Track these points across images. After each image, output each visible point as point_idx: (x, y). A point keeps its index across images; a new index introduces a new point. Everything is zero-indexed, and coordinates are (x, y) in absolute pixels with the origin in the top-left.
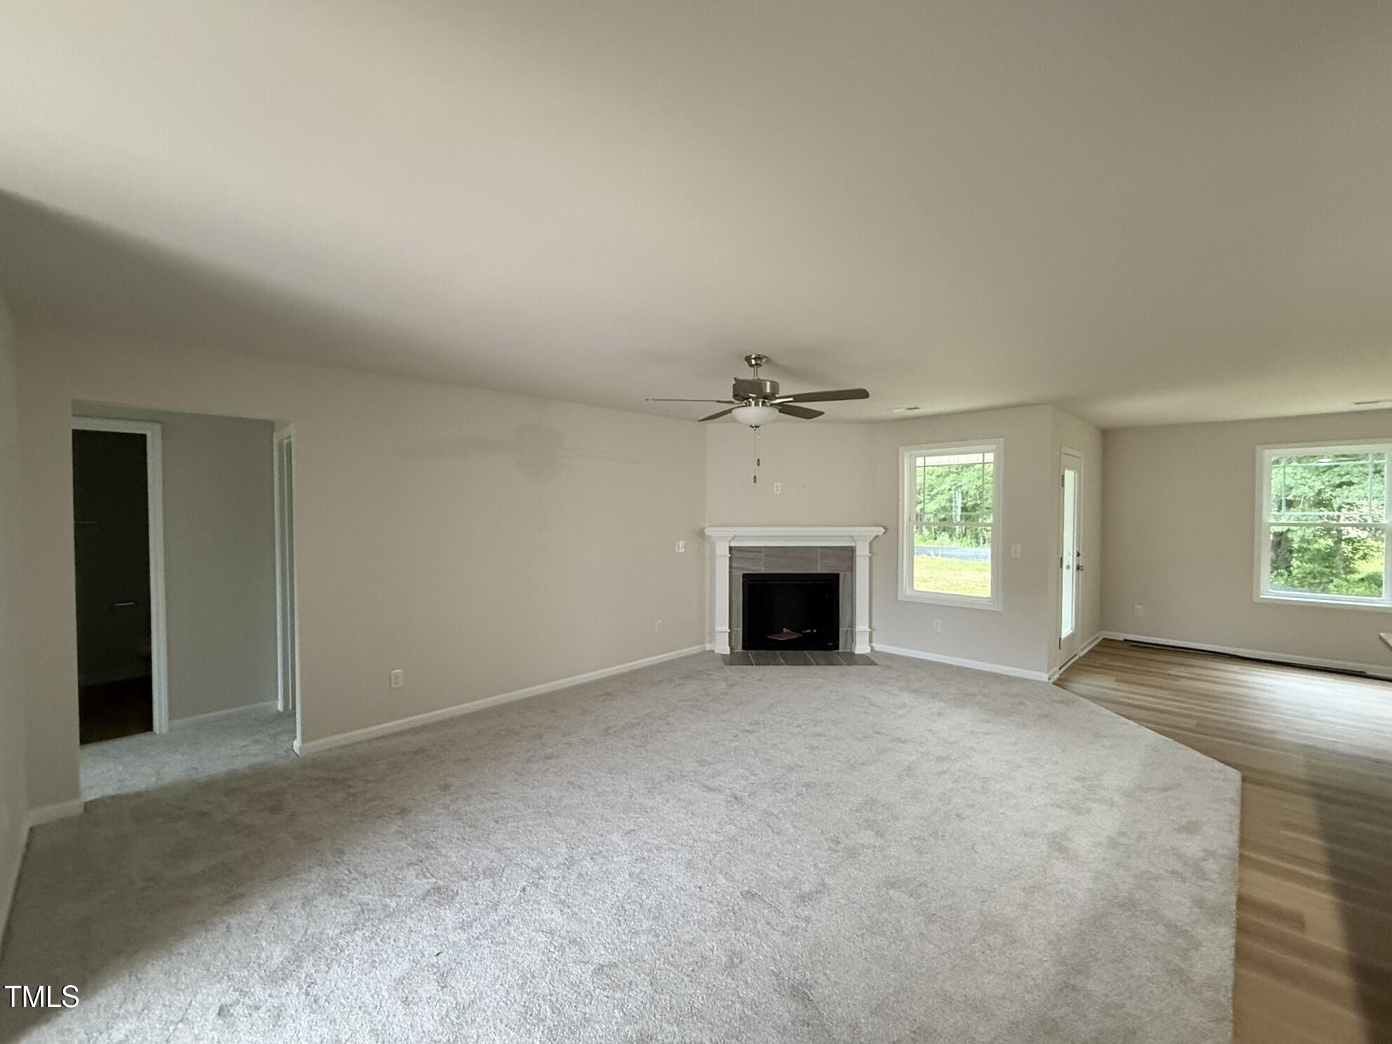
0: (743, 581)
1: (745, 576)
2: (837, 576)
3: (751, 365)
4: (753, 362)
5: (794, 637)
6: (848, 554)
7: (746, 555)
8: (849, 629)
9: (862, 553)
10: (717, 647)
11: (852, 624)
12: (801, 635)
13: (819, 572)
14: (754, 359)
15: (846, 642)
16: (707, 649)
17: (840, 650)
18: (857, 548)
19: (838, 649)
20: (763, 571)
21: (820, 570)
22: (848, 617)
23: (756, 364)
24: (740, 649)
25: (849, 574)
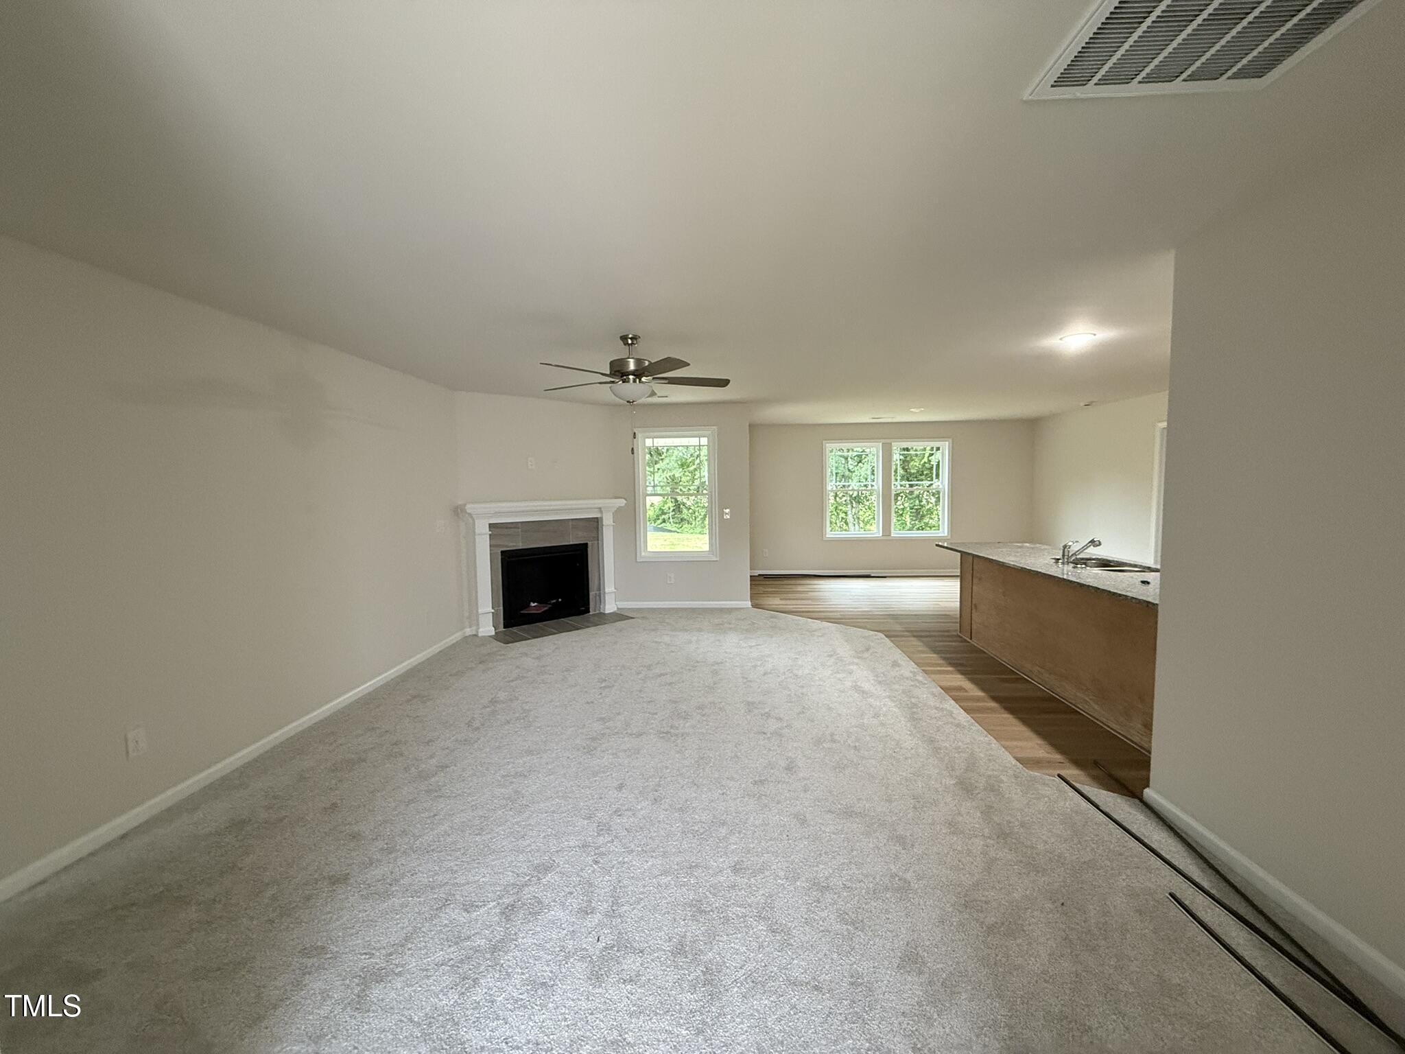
0: (502, 559)
1: (502, 552)
2: (586, 545)
3: (626, 344)
4: (630, 341)
5: (546, 608)
6: (595, 525)
7: (505, 531)
8: (598, 592)
9: (608, 521)
10: (481, 630)
11: (600, 588)
12: (550, 606)
13: (571, 543)
14: (631, 338)
15: (595, 606)
16: (467, 634)
17: (591, 613)
18: (604, 518)
19: (589, 612)
20: (520, 546)
21: (572, 541)
22: (596, 582)
23: (632, 344)
24: (501, 628)
25: (596, 542)
